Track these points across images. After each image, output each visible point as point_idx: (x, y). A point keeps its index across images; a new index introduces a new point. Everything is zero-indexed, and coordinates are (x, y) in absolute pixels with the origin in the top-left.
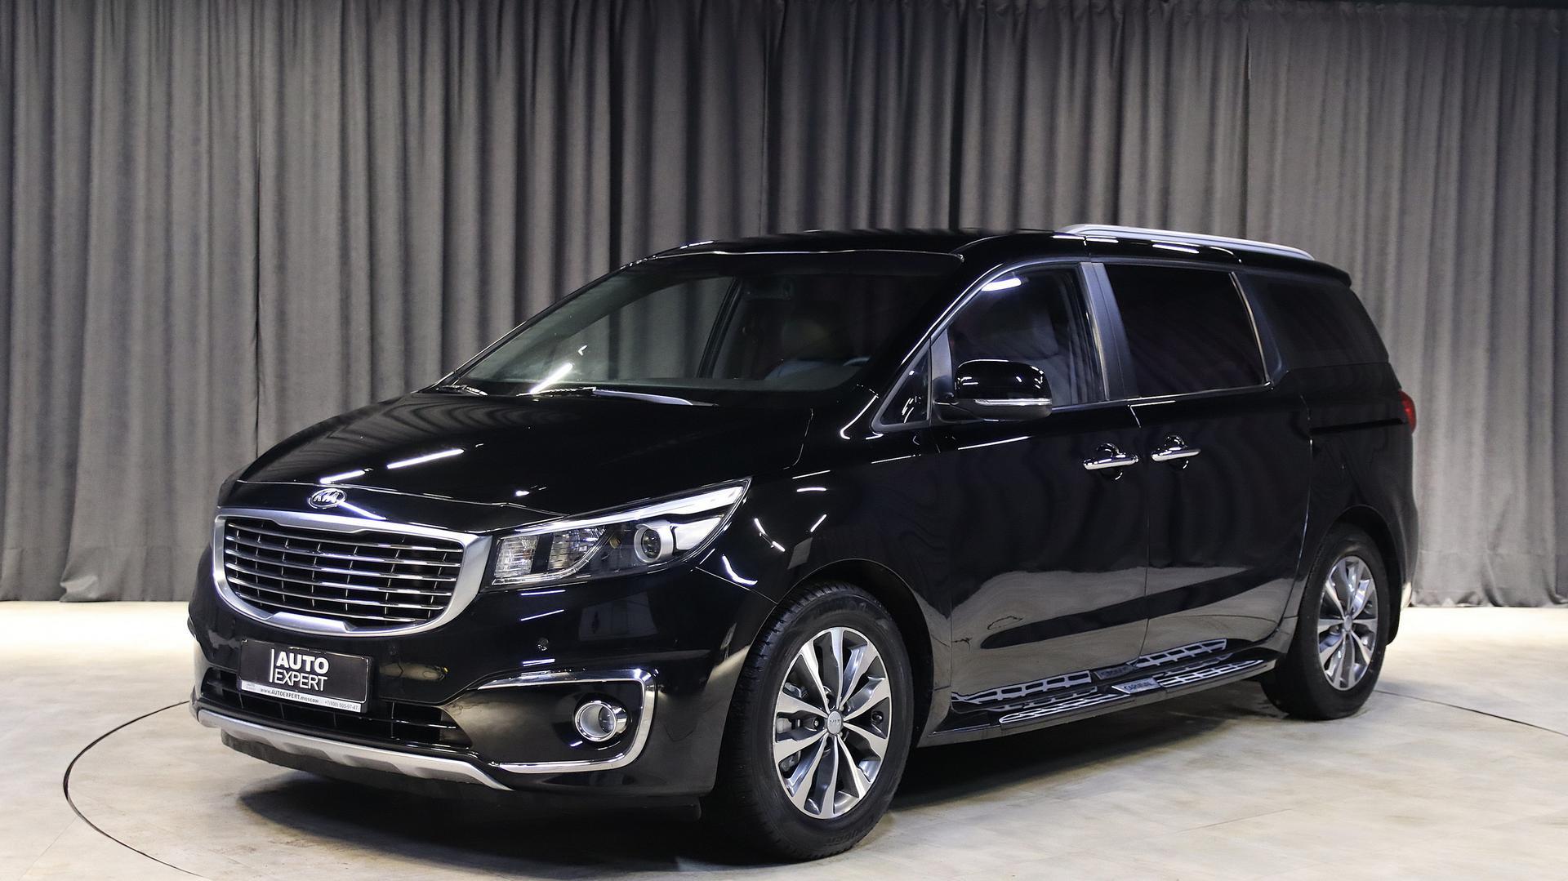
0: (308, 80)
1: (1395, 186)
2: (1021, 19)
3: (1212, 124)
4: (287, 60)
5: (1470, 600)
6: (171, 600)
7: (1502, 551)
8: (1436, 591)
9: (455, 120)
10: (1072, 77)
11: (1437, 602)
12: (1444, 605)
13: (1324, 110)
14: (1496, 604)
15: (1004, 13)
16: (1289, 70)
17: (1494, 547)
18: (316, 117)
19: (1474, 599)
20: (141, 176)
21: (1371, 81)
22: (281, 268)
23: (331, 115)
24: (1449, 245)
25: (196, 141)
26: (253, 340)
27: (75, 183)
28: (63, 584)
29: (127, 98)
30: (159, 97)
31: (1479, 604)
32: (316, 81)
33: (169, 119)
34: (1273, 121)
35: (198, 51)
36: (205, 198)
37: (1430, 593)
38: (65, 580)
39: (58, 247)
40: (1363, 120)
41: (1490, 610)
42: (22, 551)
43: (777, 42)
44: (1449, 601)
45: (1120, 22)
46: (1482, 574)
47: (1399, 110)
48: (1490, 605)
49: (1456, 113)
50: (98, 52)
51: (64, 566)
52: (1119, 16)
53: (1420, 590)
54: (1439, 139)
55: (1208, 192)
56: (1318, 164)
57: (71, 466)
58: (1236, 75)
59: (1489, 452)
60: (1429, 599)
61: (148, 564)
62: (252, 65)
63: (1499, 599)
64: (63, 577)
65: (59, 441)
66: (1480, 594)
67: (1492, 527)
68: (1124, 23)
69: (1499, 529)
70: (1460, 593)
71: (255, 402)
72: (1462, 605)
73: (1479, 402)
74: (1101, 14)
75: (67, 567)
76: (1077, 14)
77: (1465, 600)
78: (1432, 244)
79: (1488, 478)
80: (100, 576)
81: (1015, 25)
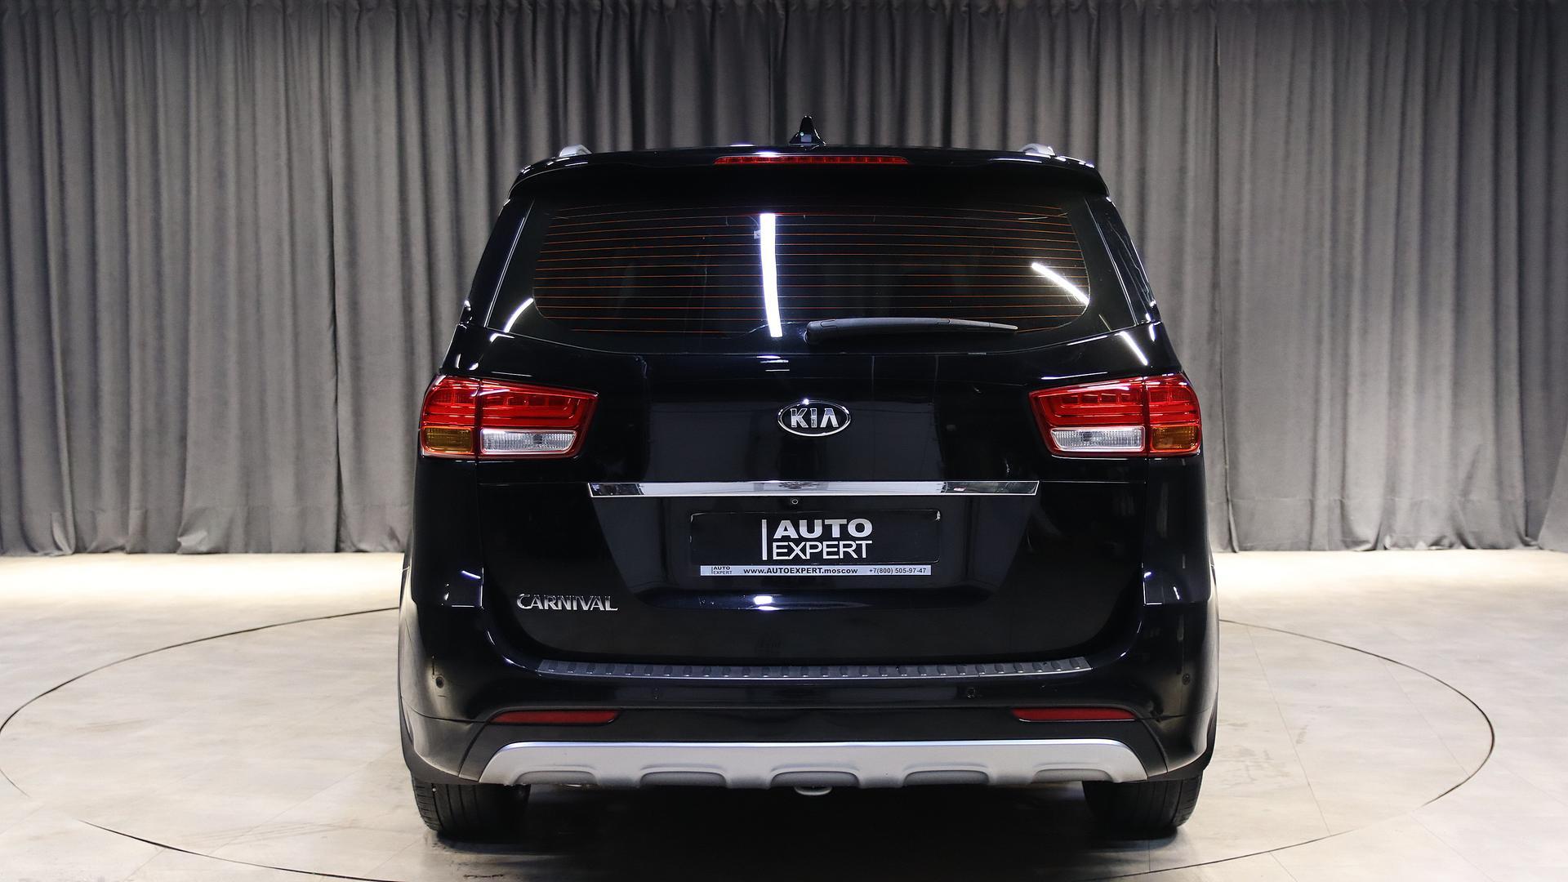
0: (369, 99)
1: (1361, 159)
2: (1003, 20)
3: (1185, 109)
4: (353, 81)
5: (1442, 543)
6: (270, 552)
7: (1474, 497)
8: (1408, 536)
9: (498, 128)
10: (1052, 69)
11: (1410, 546)
12: (1417, 547)
13: (1291, 92)
14: (1469, 547)
15: (986, 14)
16: (1256, 55)
17: (1465, 493)
18: (378, 131)
19: (1446, 542)
20: (231, 187)
21: (1335, 62)
22: (352, 264)
23: (390, 130)
24: (1413, 214)
25: (277, 156)
26: (330, 327)
27: (179, 196)
28: (179, 539)
29: (219, 122)
30: (245, 118)
31: (1451, 546)
32: (376, 99)
33: (254, 136)
34: (1242, 104)
35: (276, 78)
36: (285, 206)
37: (1404, 537)
38: (182, 535)
39: (166, 252)
40: (1328, 99)
41: (1461, 553)
42: (146, 512)
43: (780, 50)
44: (1422, 544)
45: (1095, 18)
46: (1452, 518)
47: (1362, 90)
48: (1463, 548)
49: (1417, 90)
50: (193, 82)
51: (180, 523)
52: (1093, 11)
53: (1394, 535)
54: (1403, 114)
55: (1183, 170)
56: (1287, 142)
57: (183, 439)
58: (1207, 60)
59: (1457, 406)
60: (1402, 543)
61: (248, 523)
62: (322, 89)
63: (1472, 542)
64: (180, 530)
65: (173, 417)
66: (1451, 537)
67: (1462, 475)
68: (1099, 20)
69: (1470, 477)
70: (1433, 537)
71: (334, 380)
72: (1434, 548)
73: (1446, 360)
74: (1076, 11)
75: (183, 524)
76: (1055, 11)
77: (1437, 543)
78: (1398, 213)
79: (1456, 429)
80: (209, 531)
81: (998, 24)
